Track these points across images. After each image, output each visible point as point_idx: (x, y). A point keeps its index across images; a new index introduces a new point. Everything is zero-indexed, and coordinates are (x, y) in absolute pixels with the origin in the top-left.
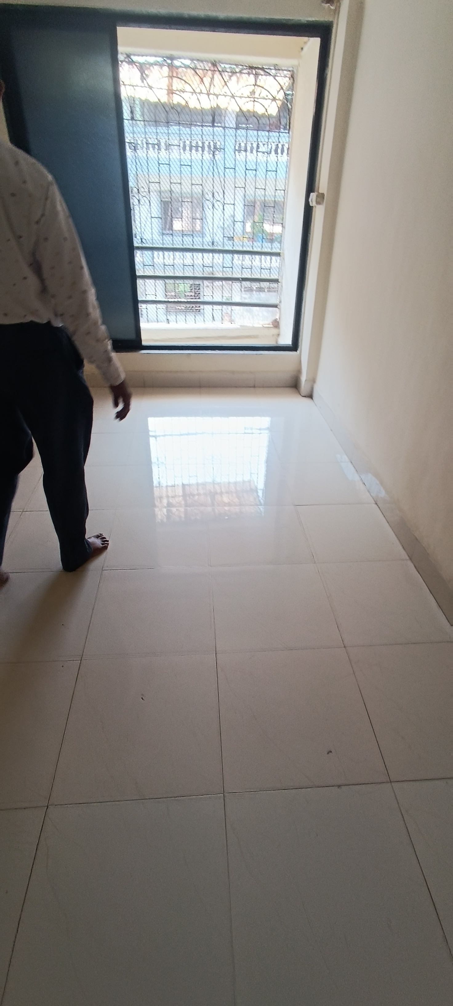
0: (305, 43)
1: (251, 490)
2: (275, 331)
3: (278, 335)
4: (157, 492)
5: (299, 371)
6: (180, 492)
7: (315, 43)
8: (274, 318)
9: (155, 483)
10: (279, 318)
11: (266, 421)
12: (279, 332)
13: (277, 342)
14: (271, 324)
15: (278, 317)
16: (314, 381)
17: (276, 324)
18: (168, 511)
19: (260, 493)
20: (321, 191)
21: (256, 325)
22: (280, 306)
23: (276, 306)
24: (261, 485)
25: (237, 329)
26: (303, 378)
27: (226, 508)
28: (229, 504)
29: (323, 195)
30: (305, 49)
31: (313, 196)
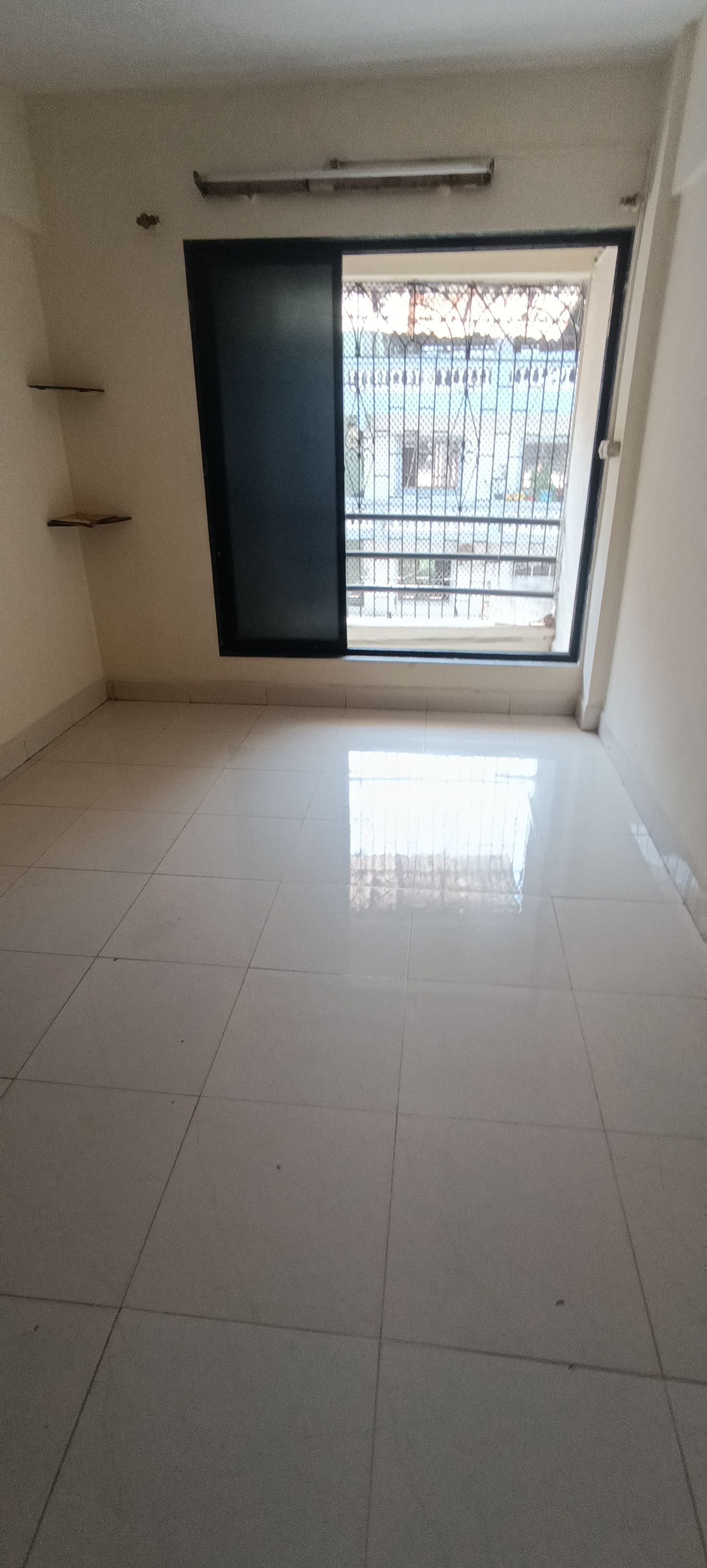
0: (600, 253)
1: (504, 872)
2: (548, 632)
3: (553, 638)
4: (354, 862)
5: (580, 693)
6: (391, 865)
7: (611, 253)
8: (547, 614)
9: (353, 850)
10: (556, 613)
11: (529, 765)
12: (555, 633)
13: (550, 648)
14: (543, 621)
15: (553, 612)
16: (601, 707)
17: (550, 622)
18: (373, 893)
19: (517, 877)
20: (616, 439)
21: (519, 623)
22: (556, 595)
23: (550, 596)
24: (519, 864)
25: (490, 628)
26: (585, 703)
27: (463, 895)
28: (467, 889)
29: (618, 444)
30: (600, 259)
31: (604, 445)
